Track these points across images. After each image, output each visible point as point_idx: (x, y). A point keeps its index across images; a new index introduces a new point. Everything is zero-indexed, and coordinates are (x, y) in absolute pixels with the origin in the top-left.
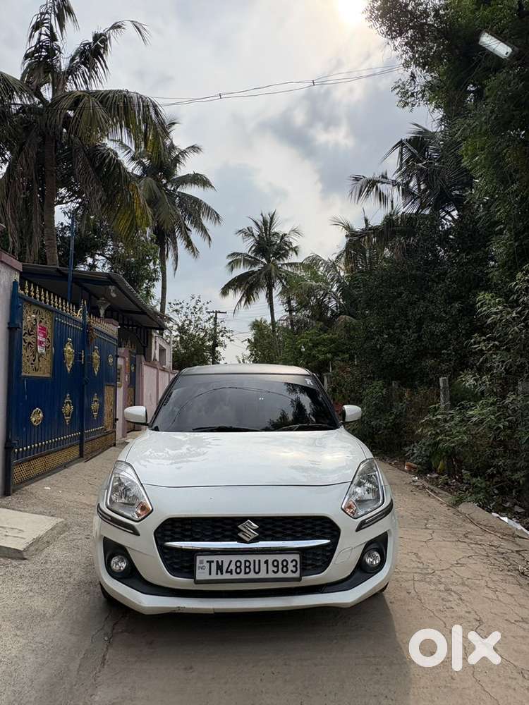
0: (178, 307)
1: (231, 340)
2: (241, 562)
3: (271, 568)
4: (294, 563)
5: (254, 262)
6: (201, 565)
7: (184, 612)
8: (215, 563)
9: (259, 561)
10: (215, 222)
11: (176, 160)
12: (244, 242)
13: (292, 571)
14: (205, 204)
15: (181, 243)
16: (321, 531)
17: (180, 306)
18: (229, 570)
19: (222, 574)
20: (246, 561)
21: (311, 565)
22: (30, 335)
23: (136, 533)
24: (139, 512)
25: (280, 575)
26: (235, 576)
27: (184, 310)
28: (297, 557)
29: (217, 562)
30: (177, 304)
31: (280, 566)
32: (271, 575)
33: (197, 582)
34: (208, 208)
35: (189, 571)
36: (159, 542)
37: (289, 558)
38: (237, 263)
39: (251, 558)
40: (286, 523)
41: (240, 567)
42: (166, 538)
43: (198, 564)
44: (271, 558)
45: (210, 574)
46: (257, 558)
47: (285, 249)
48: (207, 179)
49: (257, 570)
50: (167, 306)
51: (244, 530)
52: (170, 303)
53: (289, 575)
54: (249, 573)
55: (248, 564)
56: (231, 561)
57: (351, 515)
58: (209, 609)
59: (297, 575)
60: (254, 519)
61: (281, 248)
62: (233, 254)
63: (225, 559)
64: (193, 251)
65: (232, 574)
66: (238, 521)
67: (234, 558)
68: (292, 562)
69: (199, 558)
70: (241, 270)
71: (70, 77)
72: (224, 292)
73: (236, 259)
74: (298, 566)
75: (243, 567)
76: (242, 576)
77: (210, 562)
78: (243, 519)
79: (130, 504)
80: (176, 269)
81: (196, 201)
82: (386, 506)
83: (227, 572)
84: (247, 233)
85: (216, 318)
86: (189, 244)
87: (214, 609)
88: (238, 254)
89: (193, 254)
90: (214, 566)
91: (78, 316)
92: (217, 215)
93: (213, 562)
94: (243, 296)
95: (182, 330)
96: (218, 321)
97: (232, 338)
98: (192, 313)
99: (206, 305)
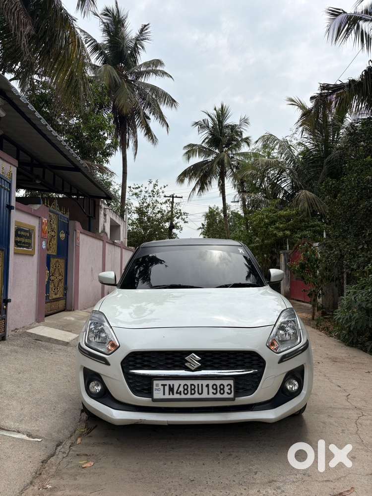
0: (137, 191)
1: (185, 222)
2: (188, 386)
3: (211, 390)
4: (229, 387)
5: (208, 153)
6: (157, 388)
7: (145, 423)
8: (168, 385)
9: (202, 385)
12: (199, 134)
13: (228, 393)
16: (249, 363)
17: (139, 189)
18: (179, 392)
19: (173, 394)
20: (191, 385)
21: (243, 389)
23: (107, 363)
24: (110, 348)
25: (218, 396)
26: (183, 396)
27: (143, 193)
28: (231, 382)
29: (170, 385)
30: (137, 188)
31: (218, 389)
32: (211, 396)
33: (154, 400)
35: (149, 392)
36: (125, 370)
37: (225, 382)
38: (193, 154)
39: (196, 382)
40: (221, 356)
41: (187, 389)
42: (130, 367)
43: (155, 387)
44: (211, 383)
45: (164, 394)
46: (200, 382)
47: (237, 140)
49: (200, 392)
50: (128, 189)
51: (190, 361)
52: (130, 187)
53: (226, 396)
54: (193, 394)
55: (193, 387)
56: (180, 385)
57: (275, 351)
58: (163, 421)
59: (232, 396)
60: (198, 353)
61: (232, 139)
62: (189, 146)
63: (176, 383)
64: (152, 138)
65: (180, 394)
66: (186, 354)
67: (183, 382)
68: (227, 386)
69: (155, 382)
70: (196, 159)
72: (181, 179)
73: (191, 150)
74: (232, 389)
75: (189, 389)
76: (189, 396)
77: (164, 385)
78: (189, 353)
79: (103, 343)
80: (136, 154)
82: (303, 344)
83: (177, 393)
84: (202, 125)
85: (172, 203)
86: (148, 132)
87: (167, 421)
88: (194, 145)
89: (151, 141)
90: (167, 388)
93: (166, 385)
94: (197, 183)
95: (140, 211)
96: (174, 204)
97: (186, 220)
98: (150, 196)
99: (163, 189)
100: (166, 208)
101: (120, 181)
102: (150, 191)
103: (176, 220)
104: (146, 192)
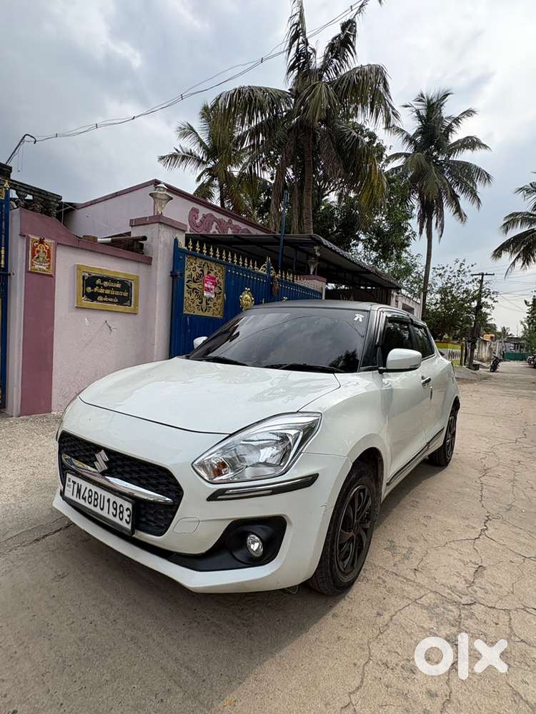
0: (441, 272)
1: (495, 302)
10: (485, 184)
11: (449, 129)
12: (525, 200)
14: (475, 166)
15: (448, 211)
17: (444, 270)
22: (195, 282)
27: (447, 274)
30: (441, 269)
34: (479, 171)
38: (514, 223)
48: (477, 139)
50: (431, 270)
52: (434, 268)
62: (511, 215)
64: (461, 217)
70: (518, 231)
71: (325, 74)
72: (497, 253)
73: (512, 219)
80: (441, 236)
81: (466, 166)
84: (529, 190)
85: (481, 281)
86: (458, 210)
88: (517, 214)
89: (460, 220)
91: (262, 271)
92: (488, 175)
94: (518, 257)
95: (443, 291)
96: (484, 283)
97: (496, 299)
98: (455, 276)
99: (470, 268)
100: (473, 287)
101: (424, 263)
102: (455, 271)
103: (483, 300)
104: (451, 272)
